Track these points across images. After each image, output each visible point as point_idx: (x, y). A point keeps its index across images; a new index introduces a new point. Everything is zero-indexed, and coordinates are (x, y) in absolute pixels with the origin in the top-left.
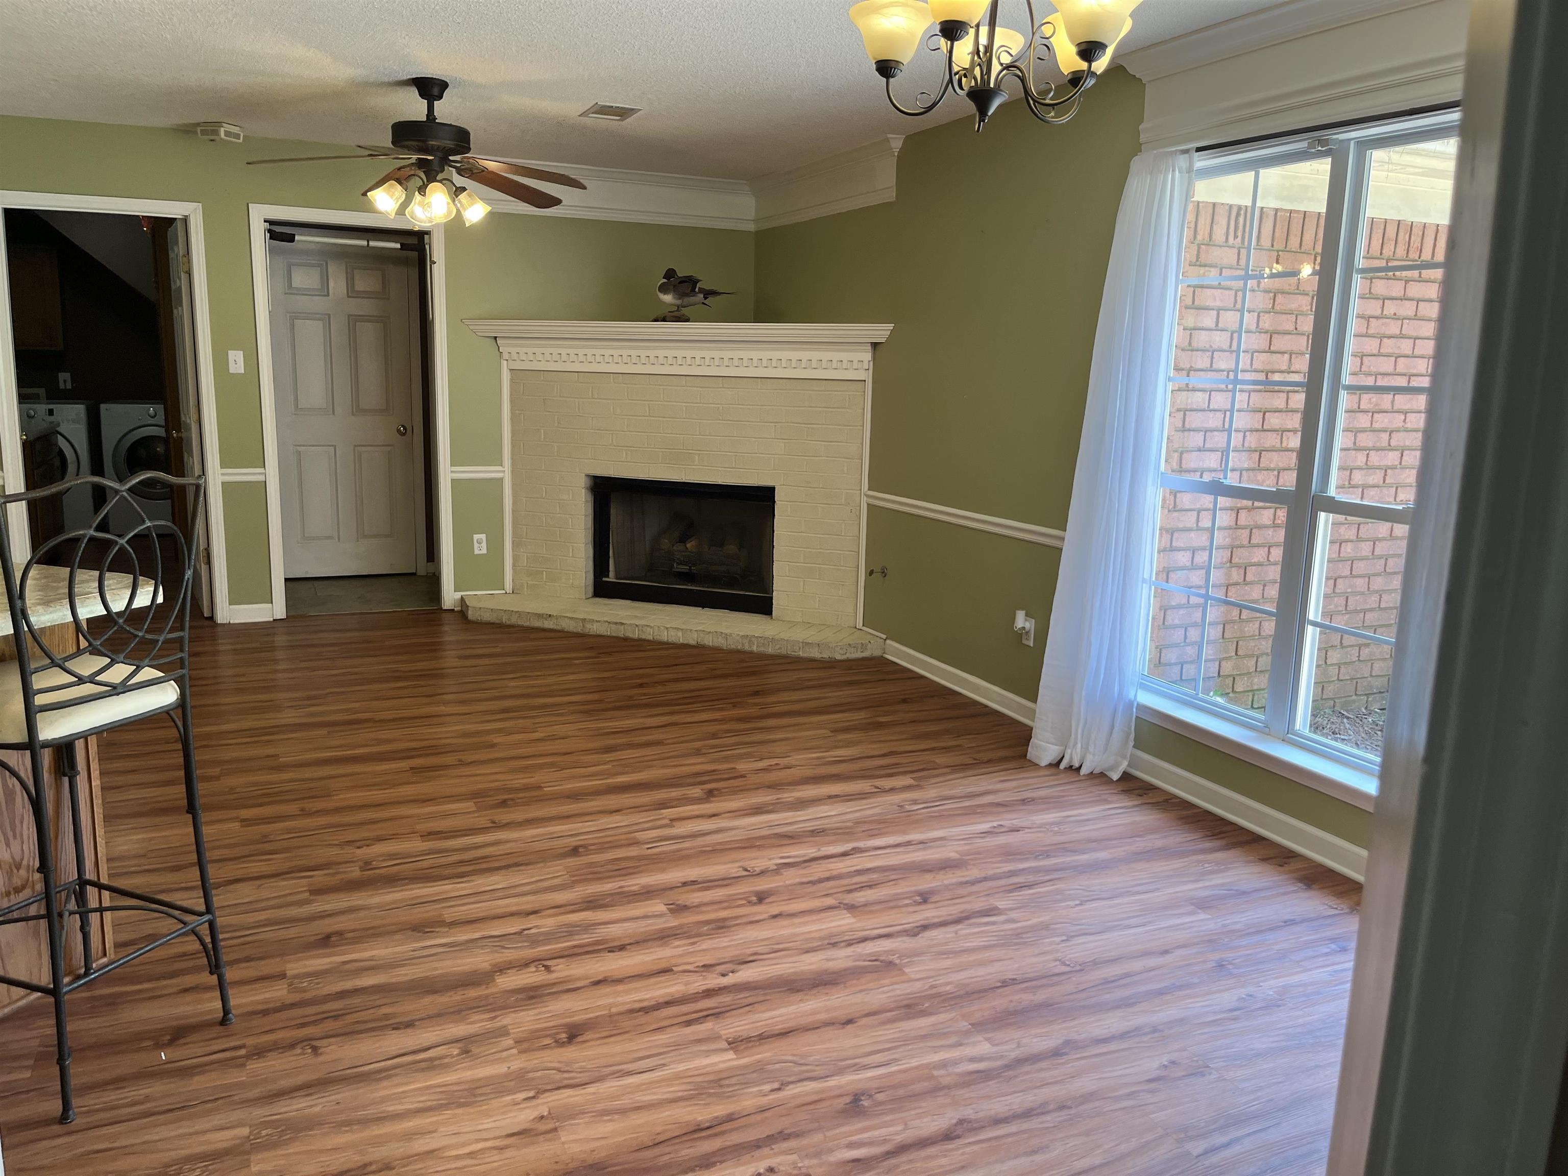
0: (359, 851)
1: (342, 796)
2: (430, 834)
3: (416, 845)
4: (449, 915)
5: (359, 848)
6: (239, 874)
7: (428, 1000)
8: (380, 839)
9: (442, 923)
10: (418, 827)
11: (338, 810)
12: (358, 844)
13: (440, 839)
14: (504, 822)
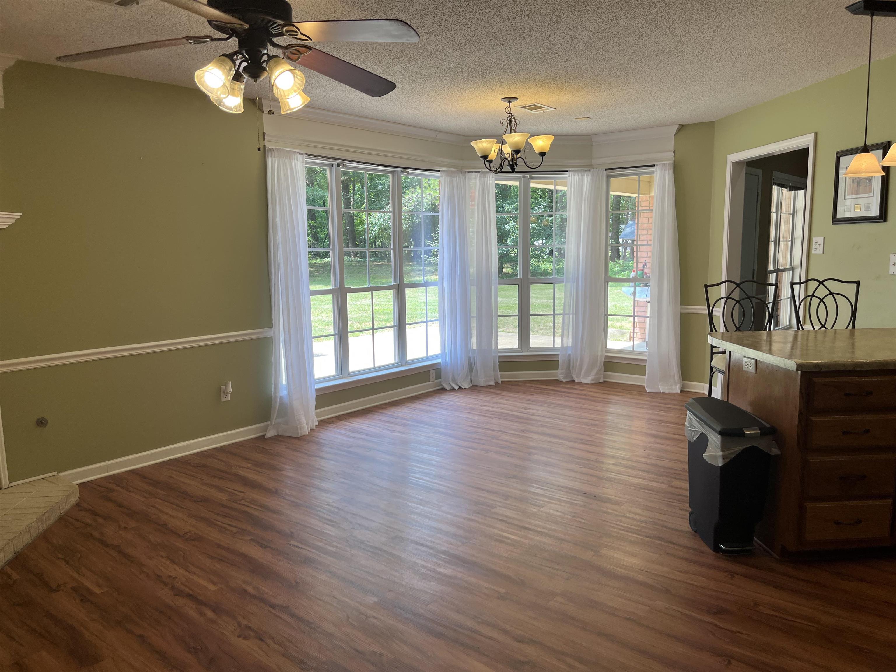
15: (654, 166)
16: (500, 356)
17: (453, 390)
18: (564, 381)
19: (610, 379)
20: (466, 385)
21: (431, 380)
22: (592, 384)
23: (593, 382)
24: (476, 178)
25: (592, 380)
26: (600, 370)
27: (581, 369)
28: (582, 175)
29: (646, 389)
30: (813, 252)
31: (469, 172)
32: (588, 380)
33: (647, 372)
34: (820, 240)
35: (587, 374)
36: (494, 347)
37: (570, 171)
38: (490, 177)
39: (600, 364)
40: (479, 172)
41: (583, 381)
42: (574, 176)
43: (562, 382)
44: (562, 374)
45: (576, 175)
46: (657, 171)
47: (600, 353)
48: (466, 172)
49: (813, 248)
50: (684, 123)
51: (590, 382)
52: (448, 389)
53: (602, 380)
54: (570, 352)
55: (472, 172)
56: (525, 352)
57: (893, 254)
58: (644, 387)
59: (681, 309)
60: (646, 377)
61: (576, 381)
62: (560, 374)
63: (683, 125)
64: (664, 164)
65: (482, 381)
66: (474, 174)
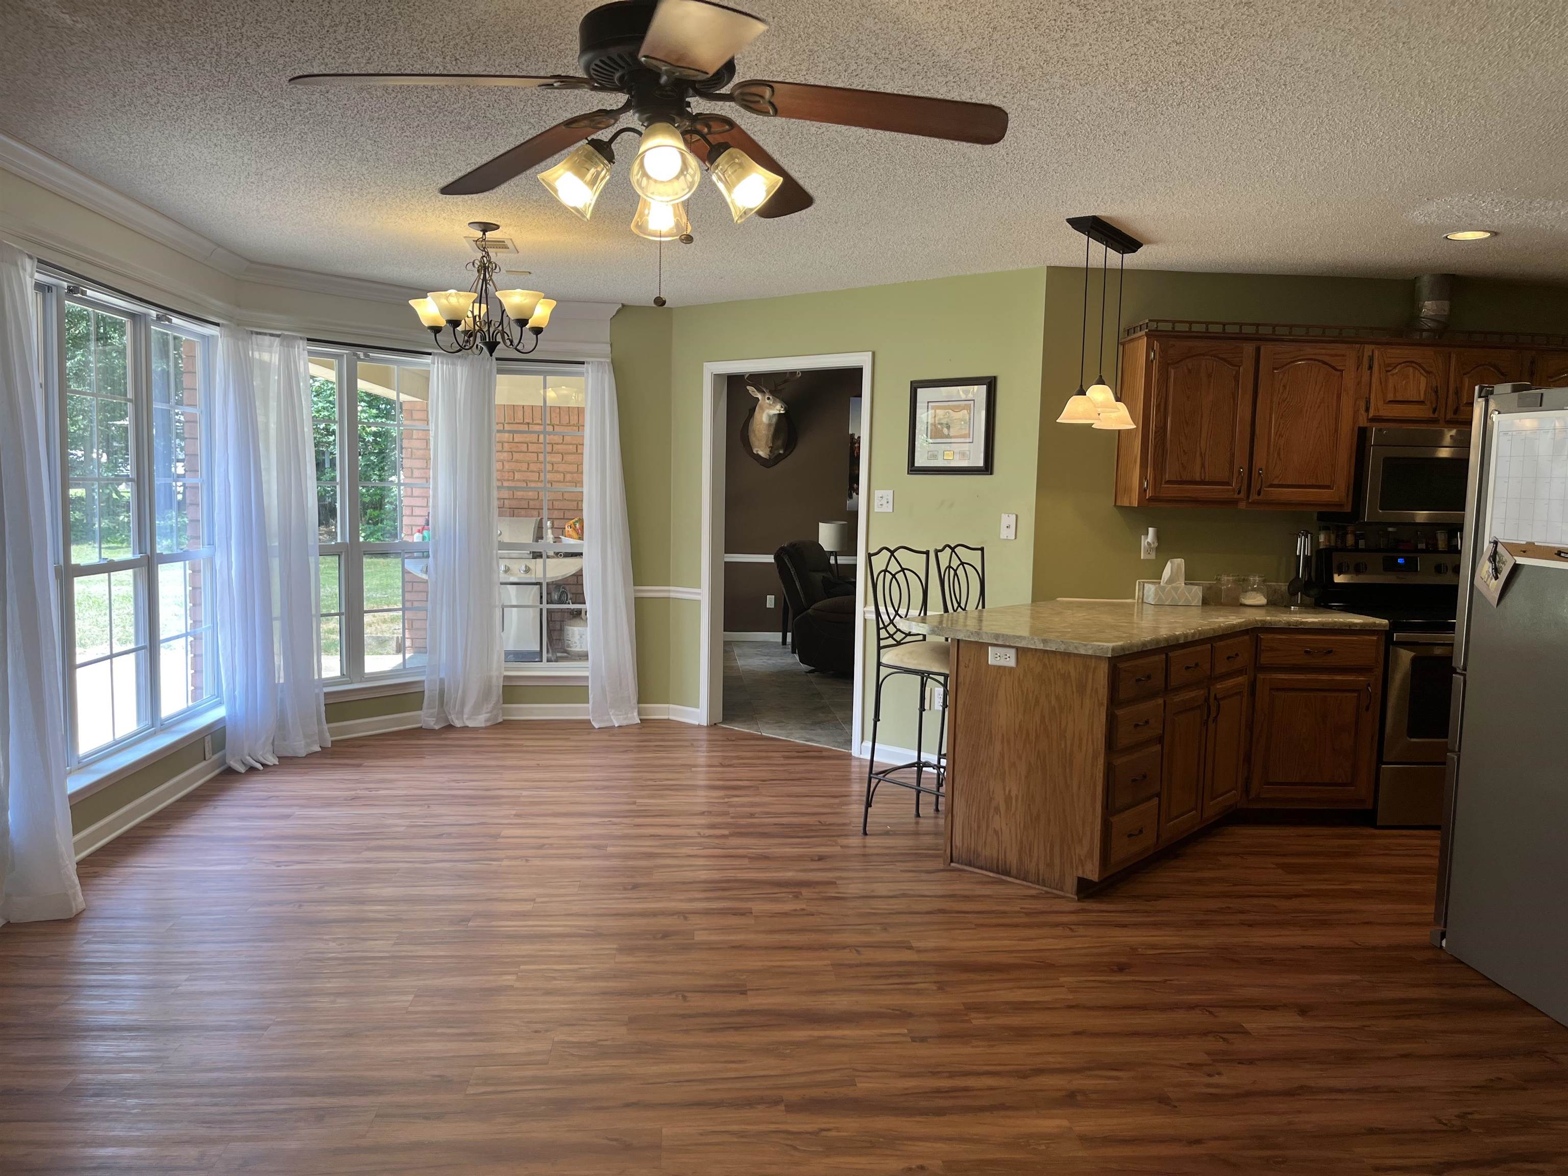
0: (804, 906)
1: (821, 963)
2: (743, 914)
3: (758, 907)
4: (746, 862)
5: (803, 910)
6: (892, 901)
7: (766, 831)
8: (785, 914)
9: (750, 858)
10: (752, 921)
11: (824, 948)
12: (805, 912)
13: (738, 909)
14: (676, 917)
15: (583, 363)
16: (326, 694)
17: (252, 770)
18: (437, 727)
19: (510, 716)
20: (272, 760)
21: (207, 756)
22: (486, 728)
23: (489, 724)
24: (271, 346)
25: (486, 721)
26: (498, 702)
27: (463, 705)
28: (453, 364)
29: (593, 723)
30: (876, 508)
31: (258, 333)
32: (480, 721)
33: (591, 697)
34: (888, 494)
35: (476, 711)
36: (316, 677)
37: (436, 354)
38: (299, 348)
39: (497, 692)
40: (278, 336)
41: (470, 724)
42: (442, 363)
43: (431, 731)
44: (431, 716)
45: (445, 362)
46: (588, 373)
47: (494, 673)
48: (252, 332)
49: (876, 504)
50: (625, 303)
51: (483, 725)
52: (243, 771)
53: (500, 720)
54: (442, 675)
55: (265, 334)
56: (358, 682)
57: (1005, 513)
58: (589, 722)
59: (635, 591)
60: (590, 705)
61: (458, 724)
62: (426, 718)
63: (623, 305)
64: (602, 362)
65: (300, 746)
66: (267, 338)
